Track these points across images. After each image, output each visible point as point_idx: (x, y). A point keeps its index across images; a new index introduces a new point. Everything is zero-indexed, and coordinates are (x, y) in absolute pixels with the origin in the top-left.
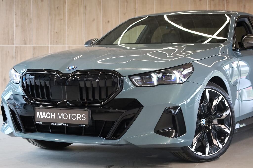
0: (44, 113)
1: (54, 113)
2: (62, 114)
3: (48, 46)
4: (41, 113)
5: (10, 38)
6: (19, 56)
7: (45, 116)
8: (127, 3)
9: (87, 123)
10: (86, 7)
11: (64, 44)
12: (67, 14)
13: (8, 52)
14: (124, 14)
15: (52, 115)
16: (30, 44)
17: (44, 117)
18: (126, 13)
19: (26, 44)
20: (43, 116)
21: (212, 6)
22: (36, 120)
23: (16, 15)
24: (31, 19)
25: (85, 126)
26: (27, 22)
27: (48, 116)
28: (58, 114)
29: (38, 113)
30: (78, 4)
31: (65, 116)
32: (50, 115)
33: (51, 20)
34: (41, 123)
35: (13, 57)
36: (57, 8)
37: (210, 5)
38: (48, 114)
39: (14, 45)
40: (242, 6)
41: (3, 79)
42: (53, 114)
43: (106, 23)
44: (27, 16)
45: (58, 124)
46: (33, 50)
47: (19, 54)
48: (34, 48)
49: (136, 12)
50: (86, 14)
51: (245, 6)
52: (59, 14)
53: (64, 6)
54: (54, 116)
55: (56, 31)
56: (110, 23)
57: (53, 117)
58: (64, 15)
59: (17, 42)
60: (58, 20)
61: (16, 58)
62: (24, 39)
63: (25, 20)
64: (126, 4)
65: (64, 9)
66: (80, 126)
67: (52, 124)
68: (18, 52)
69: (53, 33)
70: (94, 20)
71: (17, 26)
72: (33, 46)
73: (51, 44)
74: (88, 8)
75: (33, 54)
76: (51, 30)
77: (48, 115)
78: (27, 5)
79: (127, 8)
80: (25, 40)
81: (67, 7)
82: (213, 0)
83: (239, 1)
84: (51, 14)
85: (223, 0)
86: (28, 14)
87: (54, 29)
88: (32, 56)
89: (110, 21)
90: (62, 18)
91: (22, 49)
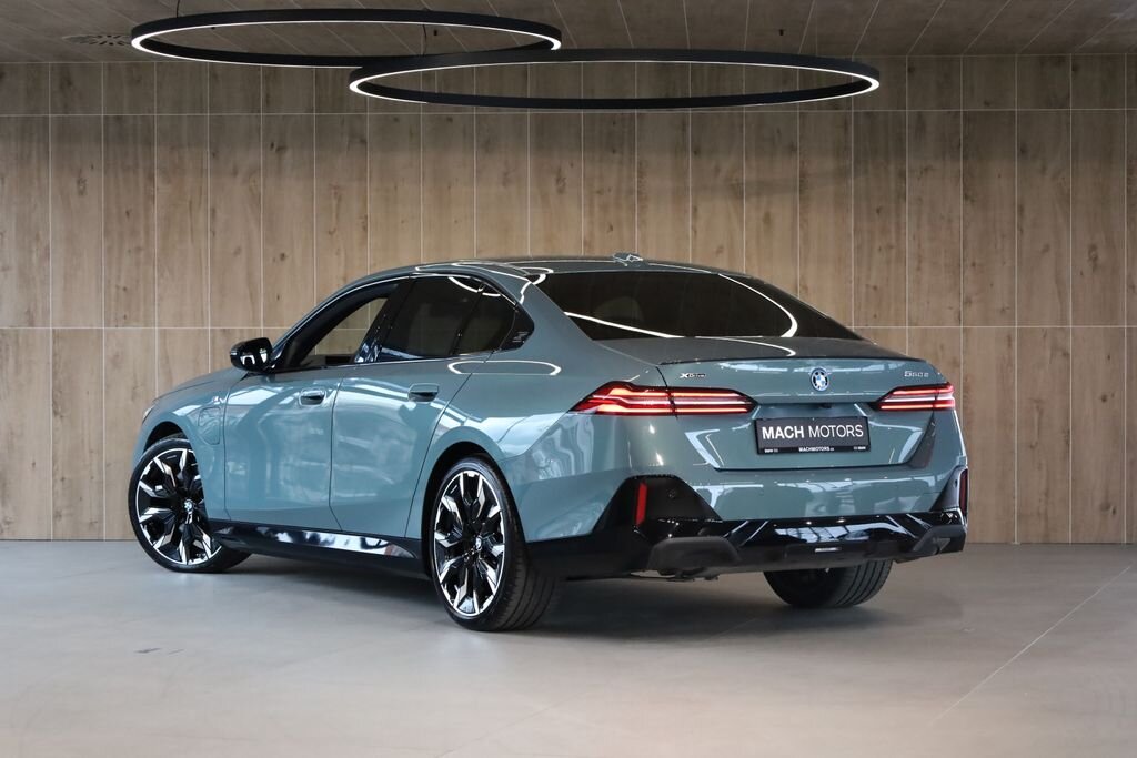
6: (11, 360)
8: (340, 199)
10: (213, 211)
11: (146, 324)
12: (156, 234)
14: (330, 233)
16: (45, 324)
18: (335, 230)
19: (31, 323)
21: (597, 209)
24: (47, 248)
26: (35, 258)
30: (191, 203)
33: (109, 250)
36: (128, 213)
37: (591, 205)
40: (686, 211)
43: (274, 260)
44: (37, 238)
46: (54, 342)
47: (11, 354)
48: (57, 336)
49: (365, 228)
50: (214, 233)
51: (695, 210)
52: (134, 233)
53: (147, 210)
55: (122, 284)
56: (288, 261)
58: (147, 233)
59: (6, 317)
60: (129, 251)
62: (25, 310)
63: (31, 252)
64: (334, 202)
65: (147, 218)
68: (6, 350)
69: (113, 290)
70: (238, 251)
71: (5, 269)
72: (54, 331)
73: (107, 324)
74: (219, 214)
75: (54, 355)
76: (108, 282)
78: (35, 206)
79: (337, 215)
80: (28, 312)
81: (156, 212)
82: (599, 192)
83: (678, 196)
84: (107, 233)
85: (631, 192)
86: (41, 233)
87: (119, 278)
88: (51, 360)
89: (287, 254)
90: (142, 243)
91: (21, 340)
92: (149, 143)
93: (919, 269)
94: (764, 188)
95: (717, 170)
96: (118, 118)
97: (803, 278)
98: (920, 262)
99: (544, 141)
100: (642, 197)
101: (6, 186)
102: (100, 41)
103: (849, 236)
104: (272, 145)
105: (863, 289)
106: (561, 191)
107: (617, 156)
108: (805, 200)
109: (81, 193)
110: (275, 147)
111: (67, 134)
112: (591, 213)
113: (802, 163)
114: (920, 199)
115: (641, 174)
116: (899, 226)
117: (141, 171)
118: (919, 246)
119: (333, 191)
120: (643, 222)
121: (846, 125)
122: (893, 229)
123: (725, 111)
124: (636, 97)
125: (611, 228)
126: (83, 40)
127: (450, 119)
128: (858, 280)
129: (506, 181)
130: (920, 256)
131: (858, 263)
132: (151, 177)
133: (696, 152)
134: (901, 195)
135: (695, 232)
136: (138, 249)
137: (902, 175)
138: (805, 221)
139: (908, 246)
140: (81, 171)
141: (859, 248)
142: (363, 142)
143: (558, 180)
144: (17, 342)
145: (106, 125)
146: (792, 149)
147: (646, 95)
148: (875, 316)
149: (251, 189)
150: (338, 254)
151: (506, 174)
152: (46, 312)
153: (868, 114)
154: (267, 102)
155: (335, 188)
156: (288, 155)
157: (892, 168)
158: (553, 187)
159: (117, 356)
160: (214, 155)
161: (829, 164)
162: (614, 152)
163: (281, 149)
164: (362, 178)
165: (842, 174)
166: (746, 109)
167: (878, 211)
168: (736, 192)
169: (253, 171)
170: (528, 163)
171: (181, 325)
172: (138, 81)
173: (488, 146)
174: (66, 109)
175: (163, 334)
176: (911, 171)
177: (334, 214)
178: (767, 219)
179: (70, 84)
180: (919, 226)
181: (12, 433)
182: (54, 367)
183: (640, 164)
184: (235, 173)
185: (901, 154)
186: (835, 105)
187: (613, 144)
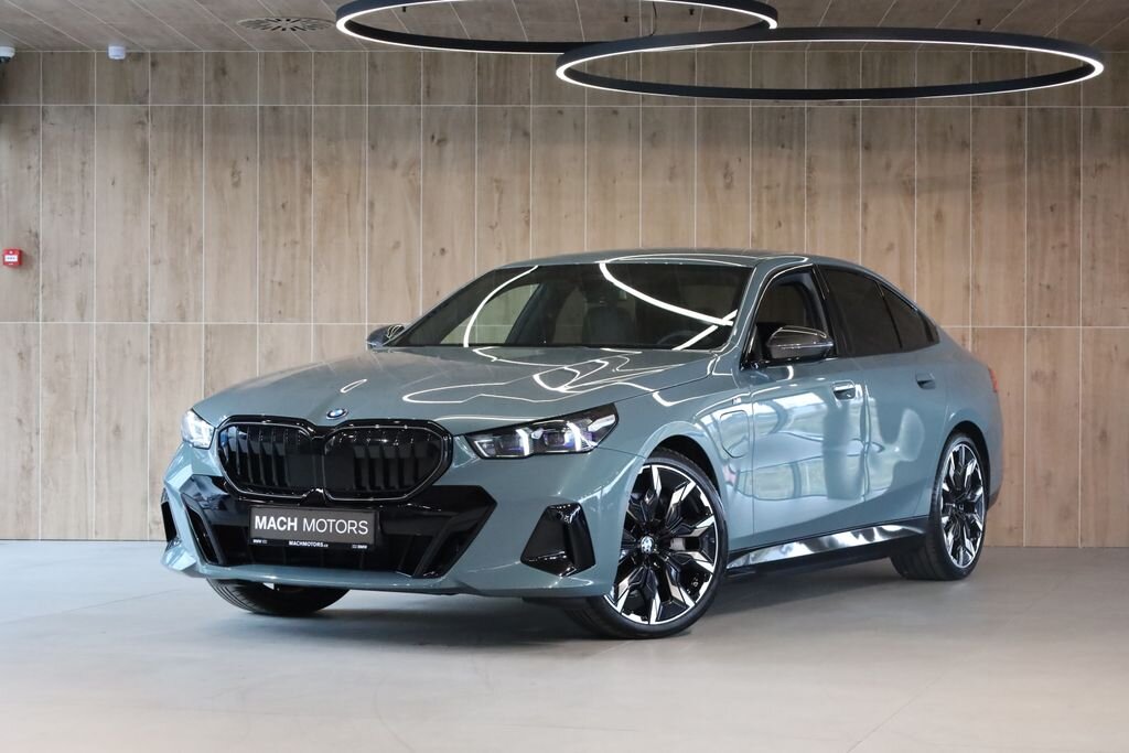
0: (272, 519)
1: (296, 519)
2: (313, 520)
3: (253, 327)
4: (264, 518)
5: (136, 302)
6: (162, 357)
7: (274, 525)
8: (502, 193)
9: (371, 541)
10: (372, 205)
11: (302, 320)
12: (313, 227)
13: (129, 343)
14: (491, 227)
15: (290, 524)
16: (197, 318)
17: (272, 528)
18: (497, 224)
19: (183, 318)
20: (270, 525)
21: (765, 204)
22: (253, 535)
23: (153, 227)
24: (200, 241)
25: (365, 547)
26: (187, 251)
27: (282, 526)
28: (305, 520)
29: (257, 518)
30: (349, 196)
31: (321, 525)
32: (286, 523)
33: (264, 243)
34: (265, 542)
35: (142, 361)
36: (283, 206)
37: (759, 202)
38: (282, 521)
39: (146, 321)
40: (856, 208)
41: (112, 427)
42: (292, 521)
43: (434, 254)
44: (190, 230)
45: (305, 544)
46: (206, 338)
47: (162, 350)
48: (209, 331)
49: (527, 223)
50: (372, 227)
51: (865, 206)
52: (290, 226)
53: (304, 202)
54: (295, 524)
55: (277, 278)
56: (448, 255)
57: (292, 527)
58: (303, 227)
59: (158, 310)
60: (285, 245)
61: (151, 363)
62: (177, 304)
63: (183, 245)
64: (496, 196)
65: (303, 210)
66: (354, 547)
67: (291, 543)
68: (158, 345)
69: (268, 284)
70: (397, 245)
71: (156, 262)
72: (206, 326)
73: (262, 319)
74: (378, 207)
75: (207, 351)
76: (263, 276)
77: (282, 523)
78: (188, 198)
79: (499, 209)
80: (180, 306)
81: (313, 205)
82: (768, 188)
83: (849, 192)
84: (262, 225)
85: (799, 188)
86: (193, 225)
87: (274, 273)
88: (203, 356)
89: (447, 248)
90: (298, 238)
91: (172, 335)
92: (305, 135)
93: (1093, 268)
94: (937, 184)
95: (888, 166)
96: (275, 109)
97: (975, 276)
98: (1094, 260)
99: (713, 133)
100: (812, 193)
101: (158, 176)
102: (274, 25)
103: (1022, 234)
104: (433, 137)
105: (1036, 287)
106: (728, 186)
107: (786, 151)
108: (977, 195)
109: (236, 185)
110: (436, 140)
111: (221, 124)
112: (759, 209)
113: (975, 159)
114: (1095, 197)
115: (811, 169)
116: (1073, 226)
117: (297, 162)
118: (1094, 245)
119: (494, 184)
120: (812, 219)
121: (1020, 120)
122: (1067, 227)
123: (896, 105)
124: (806, 88)
125: (780, 224)
126: (258, 24)
127: (615, 112)
128: (1031, 279)
129: (672, 176)
130: (1093, 255)
131: (1032, 261)
132: (308, 170)
133: (867, 147)
134: (1076, 193)
135: (865, 228)
136: (295, 243)
137: (1076, 173)
138: (977, 219)
139: (1083, 243)
140: (234, 164)
141: (1032, 246)
142: (526, 134)
143: (725, 176)
144: (168, 338)
145: (262, 116)
146: (965, 145)
147: (816, 86)
148: (1048, 316)
149: (410, 181)
150: (499, 249)
151: (672, 169)
152: (198, 308)
153: (1043, 110)
154: (428, 93)
155: (496, 181)
156: (449, 147)
157: (1066, 164)
158: (720, 182)
159: (271, 352)
160: (373, 147)
161: (1002, 161)
162: (783, 146)
163: (442, 142)
164: (524, 170)
165: (1015, 171)
166: (918, 103)
167: (1052, 209)
168: (908, 189)
169: (414, 163)
170: (695, 156)
171: (338, 321)
172: (295, 71)
173: (654, 139)
174: (221, 98)
175: (319, 330)
176: (1086, 168)
177: (496, 208)
178: (939, 216)
179: (224, 72)
180: (1093, 224)
181: (162, 431)
182: (206, 362)
183: (809, 159)
184: (394, 165)
185: (1075, 150)
186: (1008, 101)
187: (783, 138)
